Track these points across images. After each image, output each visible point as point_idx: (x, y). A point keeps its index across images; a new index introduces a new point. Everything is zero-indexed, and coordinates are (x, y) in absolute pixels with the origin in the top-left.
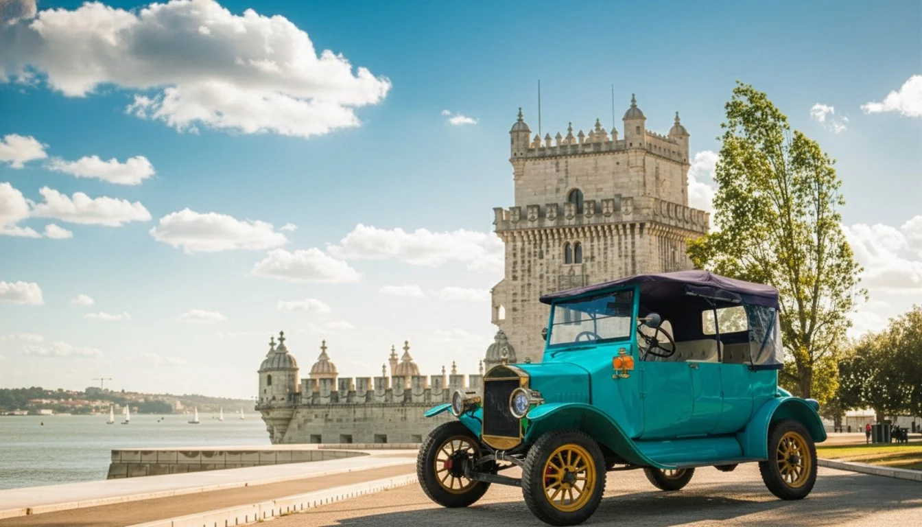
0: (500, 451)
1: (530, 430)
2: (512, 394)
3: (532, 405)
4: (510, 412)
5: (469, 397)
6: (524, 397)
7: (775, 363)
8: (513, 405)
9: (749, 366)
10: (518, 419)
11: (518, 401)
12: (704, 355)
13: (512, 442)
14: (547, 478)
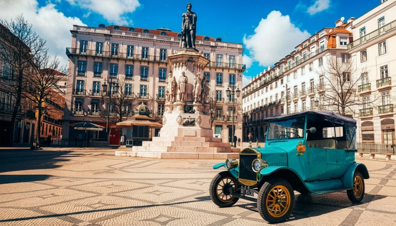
0: (247, 186)
1: (261, 179)
2: (253, 162)
3: (262, 167)
4: (252, 169)
5: (233, 161)
6: (259, 163)
7: (355, 150)
8: (254, 166)
9: (346, 150)
10: (256, 173)
11: (256, 165)
12: (330, 145)
13: (252, 183)
14: (268, 202)
